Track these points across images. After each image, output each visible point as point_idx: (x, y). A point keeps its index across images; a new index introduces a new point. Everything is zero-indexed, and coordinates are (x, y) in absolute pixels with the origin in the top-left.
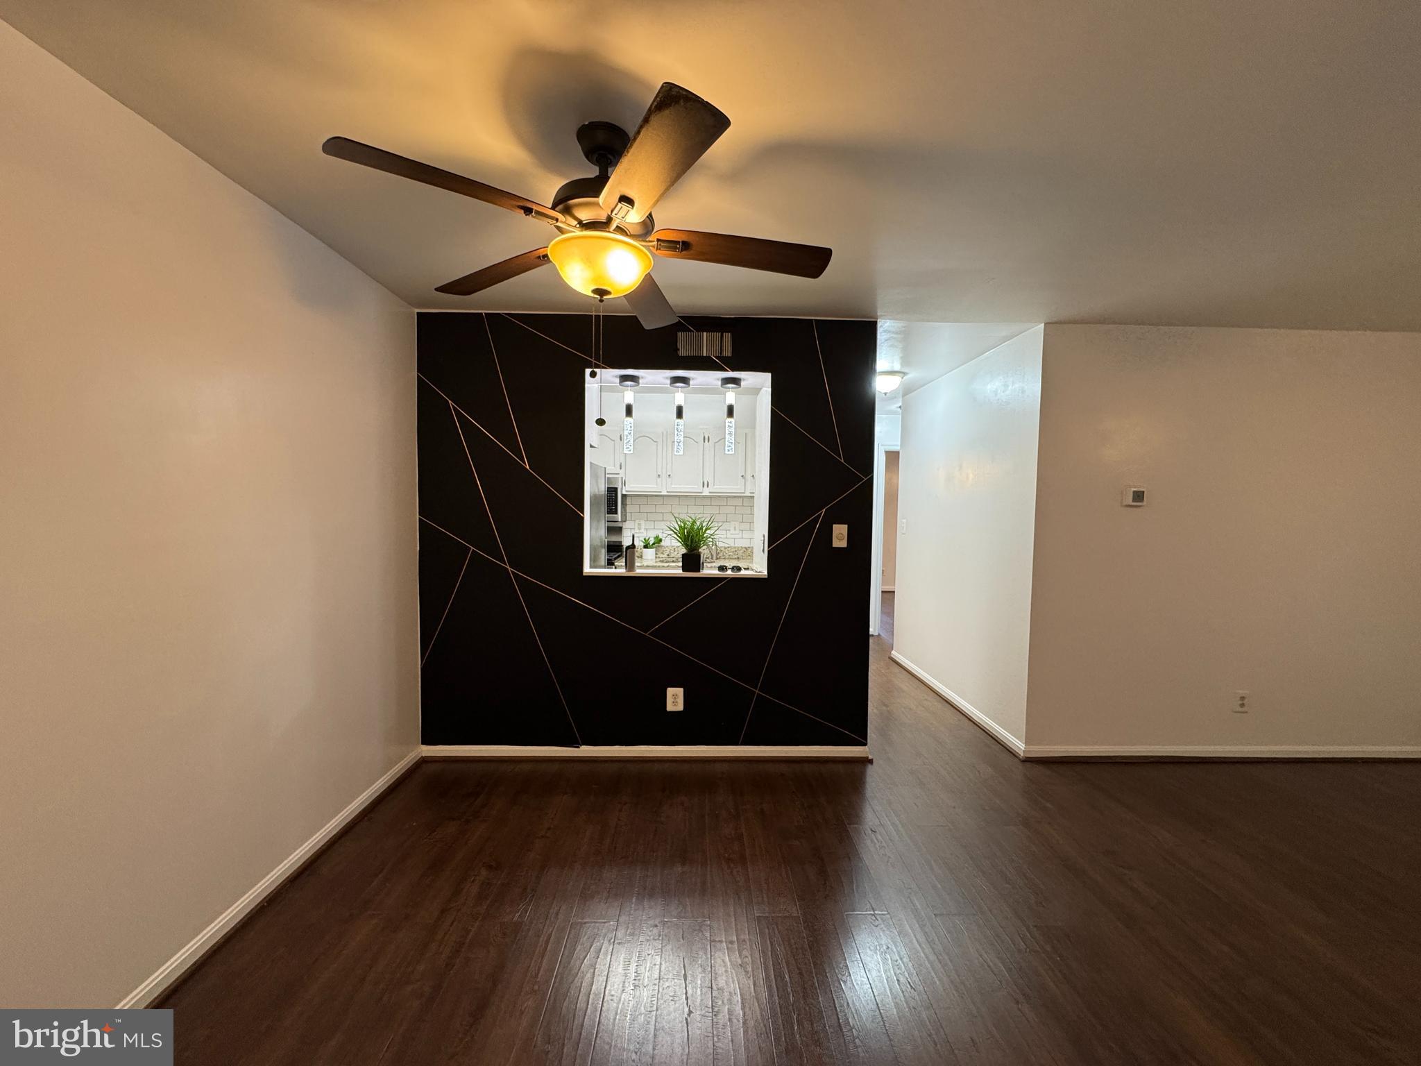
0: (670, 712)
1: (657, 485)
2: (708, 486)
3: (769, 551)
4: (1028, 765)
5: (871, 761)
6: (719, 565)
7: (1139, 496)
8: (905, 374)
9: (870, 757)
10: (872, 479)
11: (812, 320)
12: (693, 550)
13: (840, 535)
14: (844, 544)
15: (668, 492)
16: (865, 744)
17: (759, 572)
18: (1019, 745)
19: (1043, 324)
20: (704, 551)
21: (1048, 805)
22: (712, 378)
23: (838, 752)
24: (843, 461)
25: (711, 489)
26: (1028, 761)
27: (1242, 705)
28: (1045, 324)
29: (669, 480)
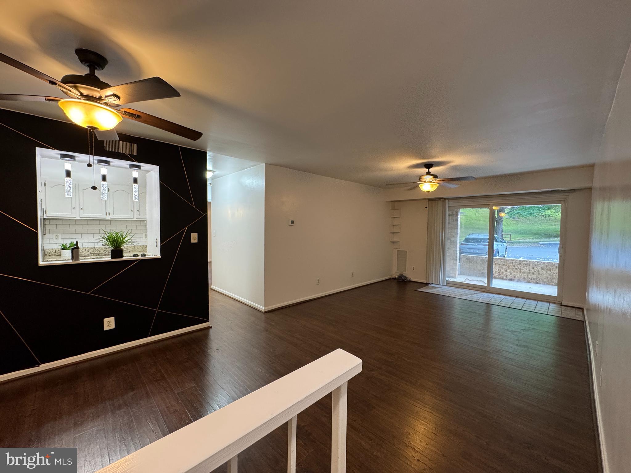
0: (106, 331)
1: (72, 213)
2: (109, 215)
3: (161, 246)
4: (266, 314)
5: (211, 327)
6: (133, 255)
7: (292, 222)
8: (214, 172)
9: (211, 326)
10: (207, 215)
11: (178, 146)
12: (118, 247)
13: (194, 238)
14: (196, 241)
15: (80, 217)
16: (208, 321)
17: (156, 256)
18: (262, 308)
19: (264, 164)
20: (124, 247)
21: (273, 323)
22: (126, 164)
23: (197, 327)
24: (194, 207)
25: (111, 216)
26: (266, 312)
27: (318, 282)
28: (265, 164)
29: (81, 211)
